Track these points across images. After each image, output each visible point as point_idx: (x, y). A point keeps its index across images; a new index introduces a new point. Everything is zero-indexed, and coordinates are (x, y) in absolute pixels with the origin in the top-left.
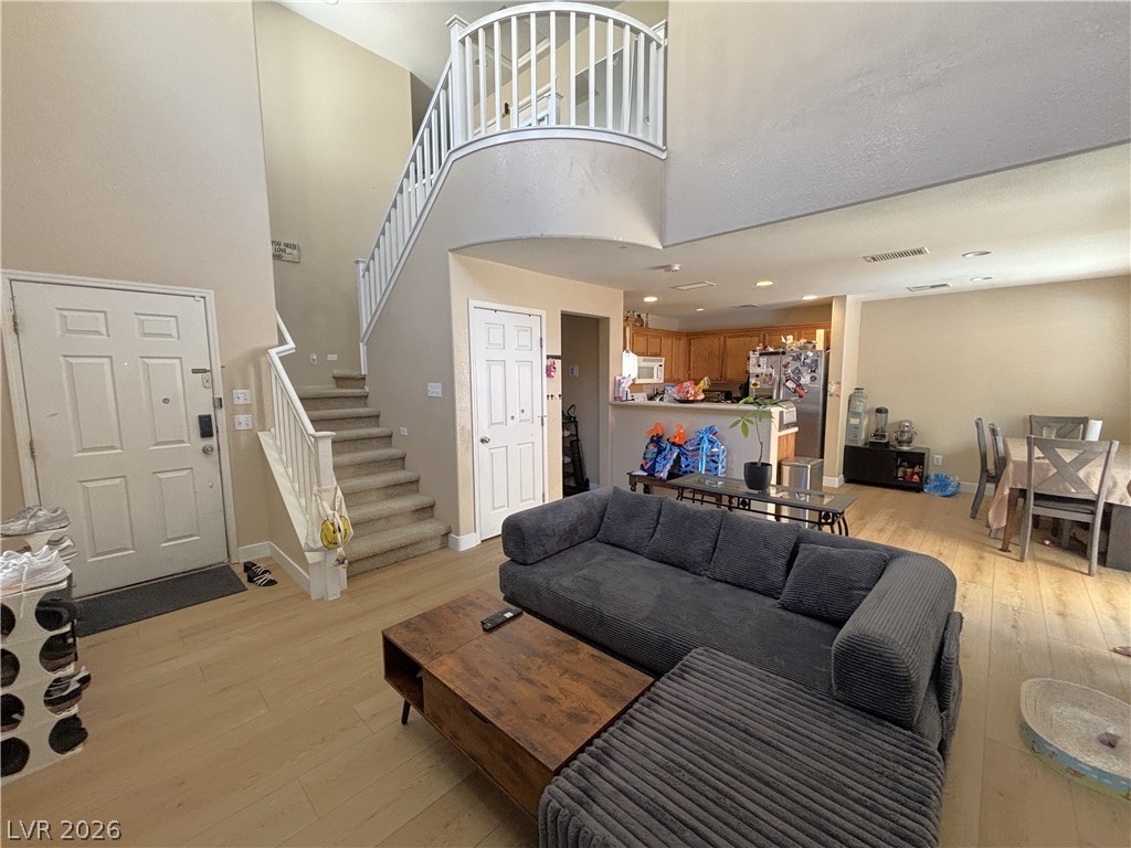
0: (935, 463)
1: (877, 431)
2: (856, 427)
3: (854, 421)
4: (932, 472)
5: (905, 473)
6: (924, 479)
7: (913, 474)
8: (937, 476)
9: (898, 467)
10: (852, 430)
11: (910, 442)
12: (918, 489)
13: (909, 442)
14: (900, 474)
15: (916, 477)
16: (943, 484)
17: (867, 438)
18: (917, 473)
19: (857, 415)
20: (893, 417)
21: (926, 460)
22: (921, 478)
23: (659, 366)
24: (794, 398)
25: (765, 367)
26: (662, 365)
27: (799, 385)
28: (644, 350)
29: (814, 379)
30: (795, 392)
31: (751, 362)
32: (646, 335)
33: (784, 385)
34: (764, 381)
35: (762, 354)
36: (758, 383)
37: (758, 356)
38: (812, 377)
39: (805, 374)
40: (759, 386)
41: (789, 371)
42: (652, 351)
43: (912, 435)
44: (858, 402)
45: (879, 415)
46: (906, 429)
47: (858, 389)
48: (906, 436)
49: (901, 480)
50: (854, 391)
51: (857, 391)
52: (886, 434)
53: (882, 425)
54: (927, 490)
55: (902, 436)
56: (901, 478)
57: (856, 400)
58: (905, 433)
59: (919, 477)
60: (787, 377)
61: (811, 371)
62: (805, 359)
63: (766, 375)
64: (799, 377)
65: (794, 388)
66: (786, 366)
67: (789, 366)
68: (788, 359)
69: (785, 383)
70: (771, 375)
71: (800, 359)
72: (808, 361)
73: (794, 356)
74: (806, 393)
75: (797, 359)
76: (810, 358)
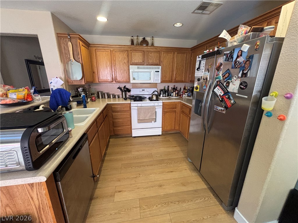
23: (156, 72)
24: (220, 108)
25: (204, 71)
26: (158, 72)
27: (226, 93)
28: (141, 61)
29: (244, 86)
30: (222, 101)
31: (196, 66)
32: (144, 51)
33: (213, 91)
34: (202, 85)
35: (203, 57)
36: (199, 87)
37: (200, 59)
38: (241, 84)
39: (235, 78)
40: (198, 90)
41: (221, 75)
42: (150, 61)
60: (218, 81)
61: (243, 74)
62: (238, 57)
63: (204, 80)
64: (228, 83)
65: (222, 97)
66: (218, 69)
67: (222, 67)
68: (221, 60)
69: (214, 88)
70: (207, 78)
71: (232, 58)
72: (241, 59)
73: (227, 54)
74: (233, 104)
75: (229, 57)
76: (245, 55)
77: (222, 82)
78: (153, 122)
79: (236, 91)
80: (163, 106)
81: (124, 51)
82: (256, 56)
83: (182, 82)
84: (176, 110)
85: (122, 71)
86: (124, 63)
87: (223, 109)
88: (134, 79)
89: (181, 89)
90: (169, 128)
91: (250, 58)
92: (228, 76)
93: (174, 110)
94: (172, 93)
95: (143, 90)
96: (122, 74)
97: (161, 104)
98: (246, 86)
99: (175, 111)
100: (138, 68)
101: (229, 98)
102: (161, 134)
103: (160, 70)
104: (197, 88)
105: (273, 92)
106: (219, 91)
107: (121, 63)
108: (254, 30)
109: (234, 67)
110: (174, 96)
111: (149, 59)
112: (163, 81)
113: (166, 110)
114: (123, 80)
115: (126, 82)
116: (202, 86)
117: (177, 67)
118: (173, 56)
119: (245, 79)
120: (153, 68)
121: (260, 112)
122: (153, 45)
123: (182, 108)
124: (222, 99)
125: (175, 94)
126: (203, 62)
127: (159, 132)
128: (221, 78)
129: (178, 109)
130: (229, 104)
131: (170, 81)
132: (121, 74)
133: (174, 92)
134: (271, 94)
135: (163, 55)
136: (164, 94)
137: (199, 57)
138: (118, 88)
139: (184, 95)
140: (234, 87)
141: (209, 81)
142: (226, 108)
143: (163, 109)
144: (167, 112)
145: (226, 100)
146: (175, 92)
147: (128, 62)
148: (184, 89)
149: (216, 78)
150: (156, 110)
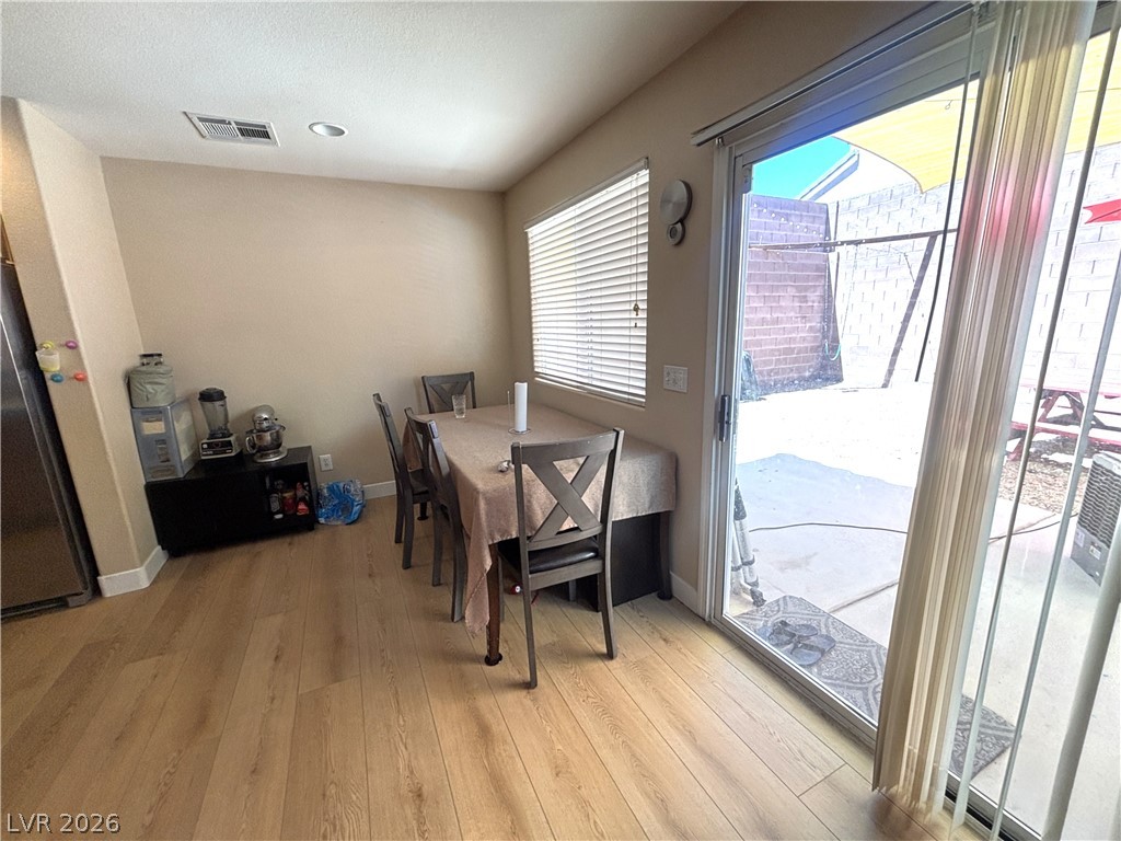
0: (324, 468)
1: (212, 436)
2: (162, 440)
3: (154, 428)
4: (323, 483)
5: (282, 501)
6: (314, 501)
7: (296, 501)
8: (331, 489)
9: (268, 494)
10: (153, 450)
11: (280, 445)
12: (308, 524)
13: (276, 445)
14: (275, 506)
15: (302, 506)
16: (343, 502)
17: (195, 454)
18: (303, 499)
19: (156, 413)
20: (237, 404)
21: (310, 470)
22: (309, 504)
43: (277, 432)
44: (155, 387)
45: (208, 405)
46: (265, 424)
47: (145, 356)
48: (268, 437)
49: (279, 516)
50: (136, 362)
51: (145, 361)
52: (232, 439)
53: (220, 423)
54: (322, 520)
55: (260, 438)
56: (277, 513)
57: (150, 383)
58: (265, 431)
59: (306, 505)
105: (45, 342)
134: (41, 345)
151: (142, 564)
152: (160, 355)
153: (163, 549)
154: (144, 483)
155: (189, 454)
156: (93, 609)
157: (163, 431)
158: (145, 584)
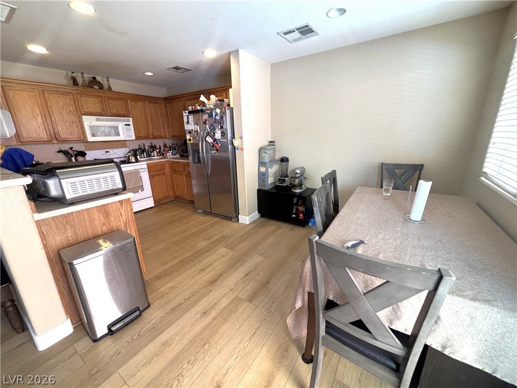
1: (281, 176)
2: (264, 175)
3: (263, 169)
5: (297, 210)
9: (293, 205)
10: (262, 177)
11: (302, 186)
12: (303, 224)
13: (300, 185)
14: (294, 211)
15: (301, 215)
17: (274, 182)
19: (264, 164)
23: (126, 125)
24: (214, 152)
25: (193, 124)
26: (129, 125)
27: (215, 140)
28: (98, 110)
29: (223, 134)
30: (213, 146)
31: (184, 120)
32: (100, 96)
33: (205, 140)
34: (194, 136)
35: (190, 113)
36: (191, 138)
37: (187, 114)
38: (221, 133)
39: (217, 130)
40: (192, 142)
41: (208, 127)
42: (115, 111)
43: (301, 180)
44: (266, 154)
45: (282, 163)
46: (298, 175)
47: (270, 142)
48: (297, 181)
49: (294, 216)
50: (267, 143)
51: (270, 144)
52: (286, 179)
53: (285, 172)
54: (310, 224)
55: (294, 181)
56: (294, 214)
57: (264, 153)
58: (297, 178)
59: (303, 215)
60: (207, 133)
61: (221, 127)
62: (215, 116)
63: (195, 132)
64: (214, 133)
65: (212, 143)
66: (205, 123)
67: (207, 122)
68: (206, 117)
69: (206, 138)
70: (197, 131)
71: (212, 116)
72: (218, 118)
73: (209, 113)
74: (220, 147)
75: (211, 115)
76: (219, 115)
77: (210, 132)
78: (140, 191)
79: (220, 138)
80: (148, 168)
81: (65, 94)
82: (224, 116)
83: (161, 137)
84: (164, 171)
85: (68, 124)
86: (70, 111)
87: (215, 152)
88: (93, 135)
89: (160, 147)
90: (161, 196)
91: (222, 117)
92: (213, 129)
93: (162, 172)
94: (151, 152)
95: (106, 152)
96: (69, 127)
97: (146, 166)
98: (224, 134)
99: (164, 174)
100: (97, 120)
101: (217, 143)
102: (153, 206)
103: (131, 123)
104: (190, 140)
105: (236, 136)
106: (209, 139)
107: (64, 112)
108: (220, 100)
109: (215, 122)
110: (156, 155)
111: (111, 108)
112: (137, 138)
113: (152, 174)
114: (72, 137)
115: (79, 140)
116: (194, 138)
117: (151, 119)
118: (144, 106)
119: (223, 130)
120: (120, 121)
121: (234, 148)
122: (110, 88)
123: (172, 168)
124: (213, 144)
125: (157, 154)
126: (191, 117)
127: (150, 203)
128: (209, 130)
129: (167, 170)
130: (218, 148)
131: (147, 138)
132: (68, 129)
133: (153, 150)
134: (235, 137)
135: (130, 104)
136: (141, 154)
137: (186, 113)
138: (59, 152)
139: (168, 154)
140: (218, 135)
141: (200, 133)
142: (217, 150)
143: (149, 172)
144: (155, 176)
145: (215, 145)
146: (156, 150)
147: (77, 110)
148: (165, 146)
149: (206, 130)
150: (141, 175)
151: (248, 216)
152: (274, 142)
153: (259, 213)
154: (258, 188)
155: (272, 181)
156: (235, 225)
157: (265, 171)
158: (248, 223)
